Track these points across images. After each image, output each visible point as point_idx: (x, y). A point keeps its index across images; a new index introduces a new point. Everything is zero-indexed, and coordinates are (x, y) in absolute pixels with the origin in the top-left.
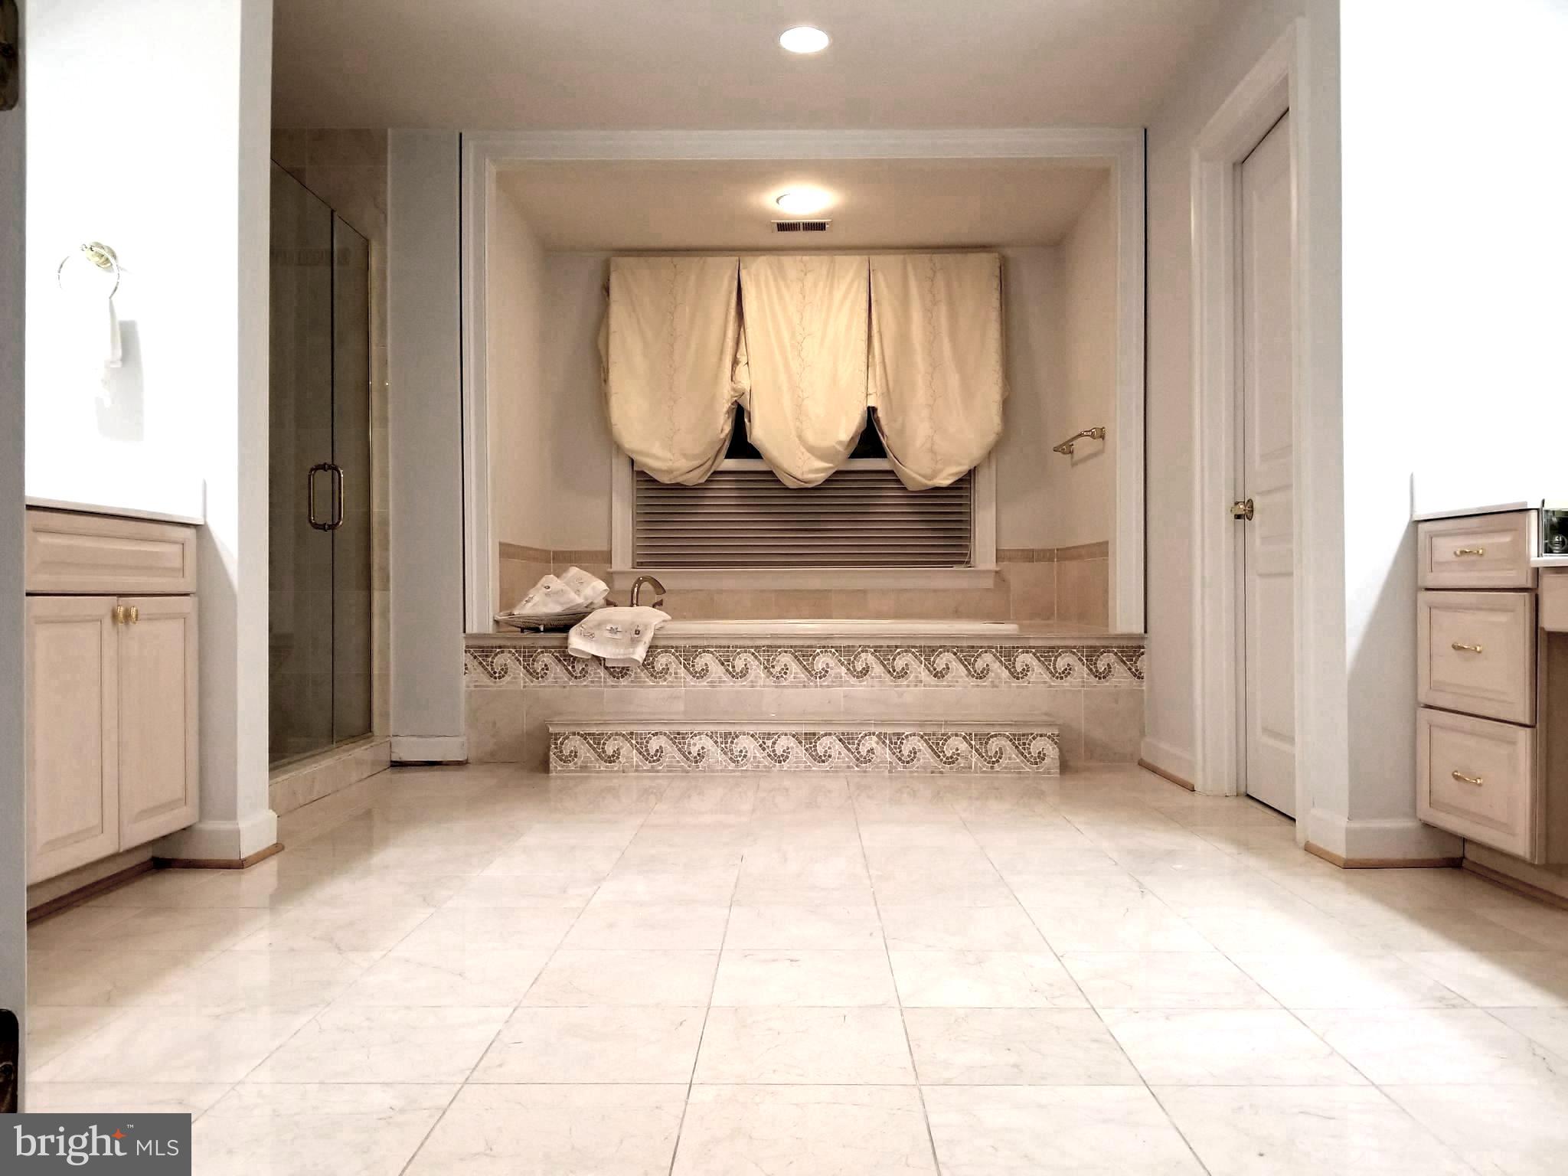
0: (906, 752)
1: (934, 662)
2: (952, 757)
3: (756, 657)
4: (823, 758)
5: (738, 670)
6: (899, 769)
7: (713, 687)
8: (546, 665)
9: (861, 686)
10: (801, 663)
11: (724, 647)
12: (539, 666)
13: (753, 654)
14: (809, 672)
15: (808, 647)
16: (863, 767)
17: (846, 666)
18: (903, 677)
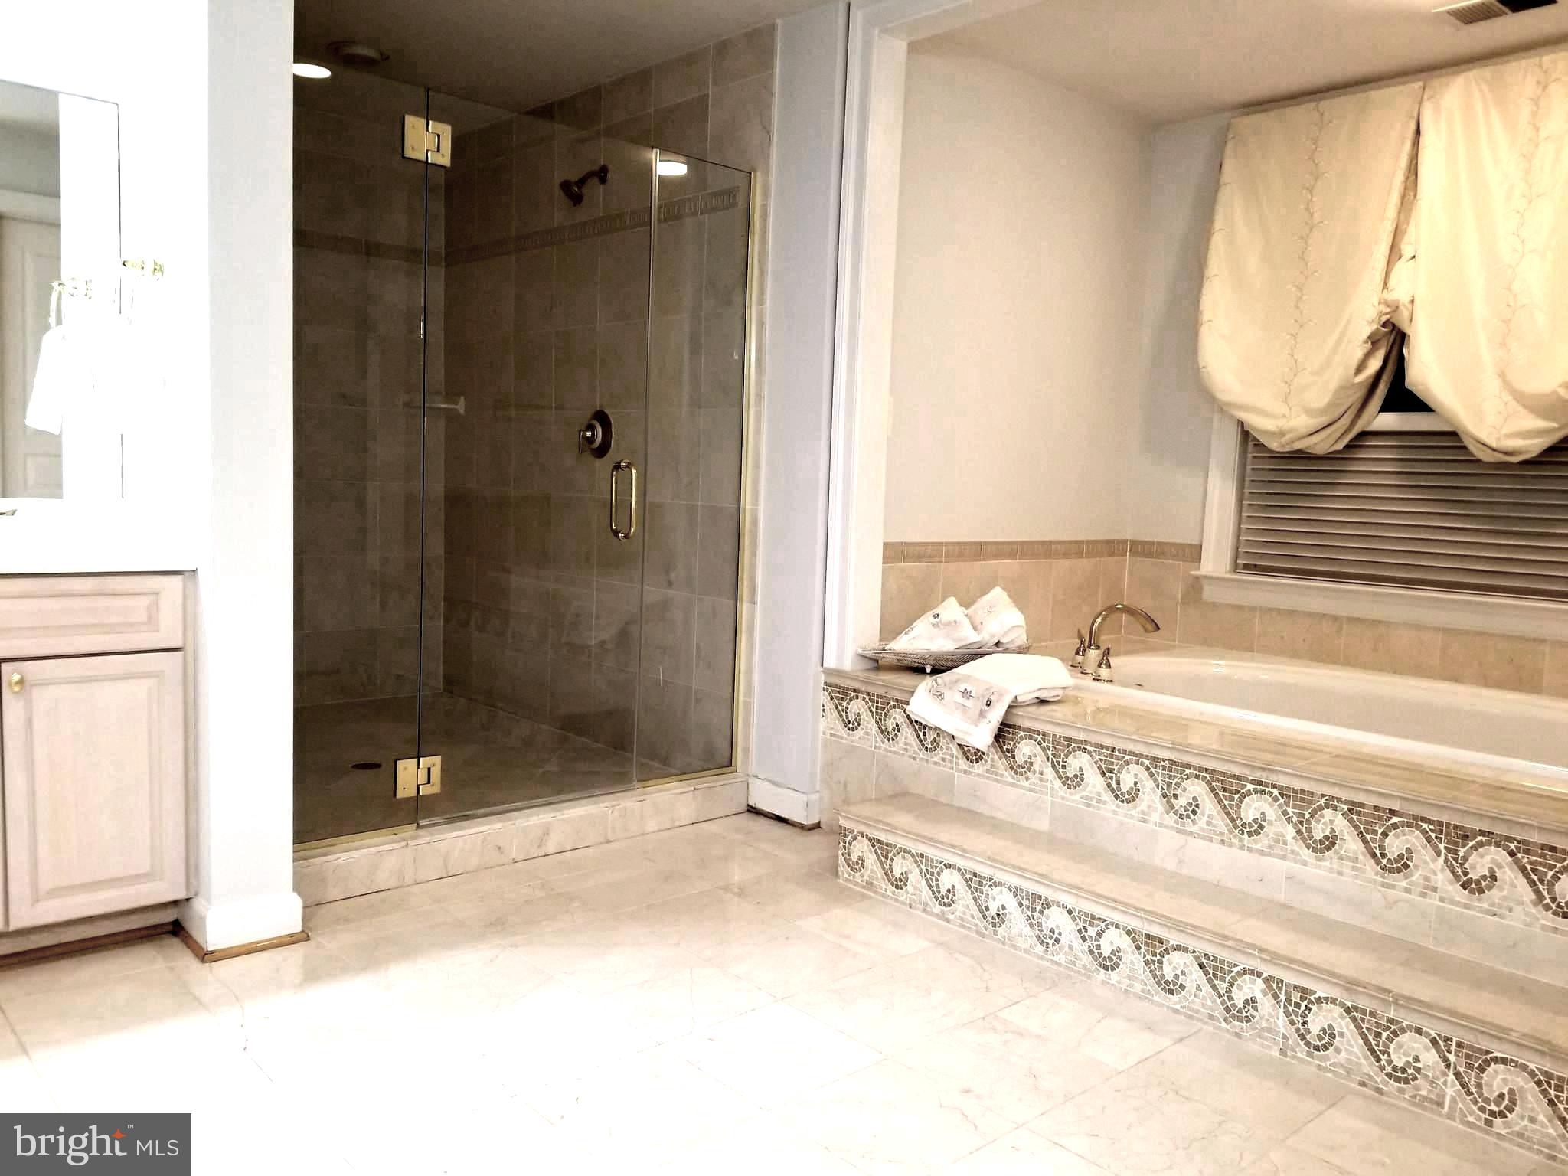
0: (1315, 1028)
1: (1465, 859)
2: (1404, 1070)
3: (1152, 775)
4: (1171, 986)
5: (1125, 788)
6: (1299, 1054)
7: (1089, 805)
8: (897, 725)
9: (1319, 867)
10: (1220, 802)
11: (1107, 748)
12: (890, 724)
13: (1148, 769)
14: (1232, 820)
15: (1234, 777)
16: (1235, 1027)
17: (1295, 826)
18: (1399, 870)
